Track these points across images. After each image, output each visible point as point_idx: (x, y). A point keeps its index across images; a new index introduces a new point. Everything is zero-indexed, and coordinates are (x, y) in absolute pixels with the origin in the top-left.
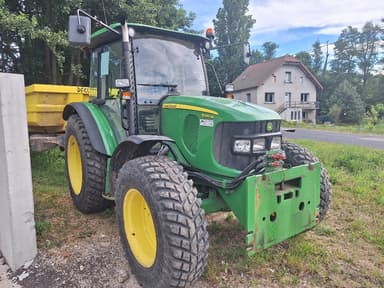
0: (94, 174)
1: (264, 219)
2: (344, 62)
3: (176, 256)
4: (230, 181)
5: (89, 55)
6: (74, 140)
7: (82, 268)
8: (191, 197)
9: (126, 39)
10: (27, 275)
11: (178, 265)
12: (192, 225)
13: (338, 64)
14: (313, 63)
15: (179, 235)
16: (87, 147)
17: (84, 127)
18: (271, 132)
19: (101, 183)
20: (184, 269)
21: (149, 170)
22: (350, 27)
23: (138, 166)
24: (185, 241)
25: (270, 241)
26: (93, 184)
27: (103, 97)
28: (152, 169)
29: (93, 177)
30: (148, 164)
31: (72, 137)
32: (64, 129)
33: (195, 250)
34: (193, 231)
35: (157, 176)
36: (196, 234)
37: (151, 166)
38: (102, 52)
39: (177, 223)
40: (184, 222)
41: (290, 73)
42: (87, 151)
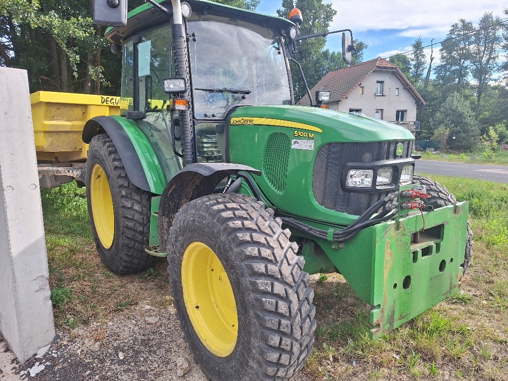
0: (132, 220)
1: (395, 286)
2: (453, 68)
3: (272, 343)
4: (339, 231)
5: (119, 48)
6: (101, 171)
7: (121, 356)
8: (290, 254)
9: (179, 20)
10: (42, 367)
11: (273, 356)
12: (293, 297)
13: (446, 71)
14: (412, 70)
15: (276, 313)
16: (121, 182)
17: (116, 152)
18: (401, 157)
19: (142, 233)
20: (282, 362)
21: (225, 214)
22: (463, 21)
23: (208, 208)
24: (284, 322)
25: (401, 317)
26: (130, 234)
27: (142, 108)
28: (229, 214)
29: (131, 224)
30: (221, 206)
31: (97, 165)
32: (84, 155)
33: (297, 334)
34: (295, 306)
35: (238, 223)
36: (300, 310)
37: (227, 209)
38: (140, 41)
39: (272, 294)
40: (282, 293)
41: (382, 82)
42: (121, 186)
